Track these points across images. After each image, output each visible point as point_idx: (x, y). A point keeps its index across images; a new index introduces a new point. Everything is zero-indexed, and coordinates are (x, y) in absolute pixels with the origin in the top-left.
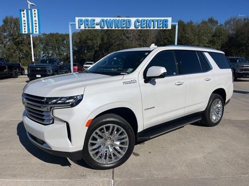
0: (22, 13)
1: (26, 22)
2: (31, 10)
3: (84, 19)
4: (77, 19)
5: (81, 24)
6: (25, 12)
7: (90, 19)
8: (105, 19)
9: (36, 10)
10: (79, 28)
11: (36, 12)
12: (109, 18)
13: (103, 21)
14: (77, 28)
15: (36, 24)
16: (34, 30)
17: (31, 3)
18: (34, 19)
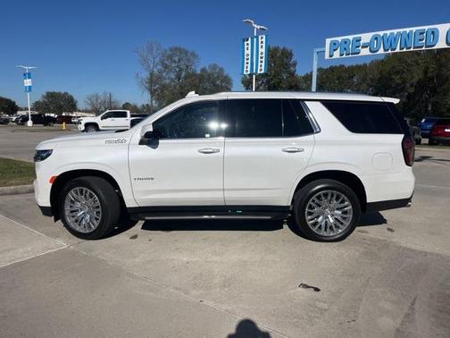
0: (246, 43)
1: (249, 57)
2: (257, 37)
3: (339, 39)
4: (328, 41)
5: (335, 50)
6: (249, 42)
7: (351, 37)
8: (381, 33)
9: (264, 37)
10: (331, 56)
11: (264, 40)
12: (388, 32)
13: (376, 38)
14: (327, 57)
15: (262, 58)
16: (259, 68)
17: (259, 27)
18: (260, 50)
